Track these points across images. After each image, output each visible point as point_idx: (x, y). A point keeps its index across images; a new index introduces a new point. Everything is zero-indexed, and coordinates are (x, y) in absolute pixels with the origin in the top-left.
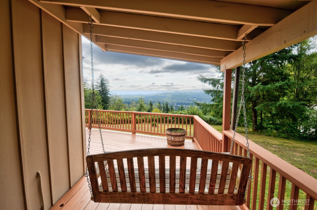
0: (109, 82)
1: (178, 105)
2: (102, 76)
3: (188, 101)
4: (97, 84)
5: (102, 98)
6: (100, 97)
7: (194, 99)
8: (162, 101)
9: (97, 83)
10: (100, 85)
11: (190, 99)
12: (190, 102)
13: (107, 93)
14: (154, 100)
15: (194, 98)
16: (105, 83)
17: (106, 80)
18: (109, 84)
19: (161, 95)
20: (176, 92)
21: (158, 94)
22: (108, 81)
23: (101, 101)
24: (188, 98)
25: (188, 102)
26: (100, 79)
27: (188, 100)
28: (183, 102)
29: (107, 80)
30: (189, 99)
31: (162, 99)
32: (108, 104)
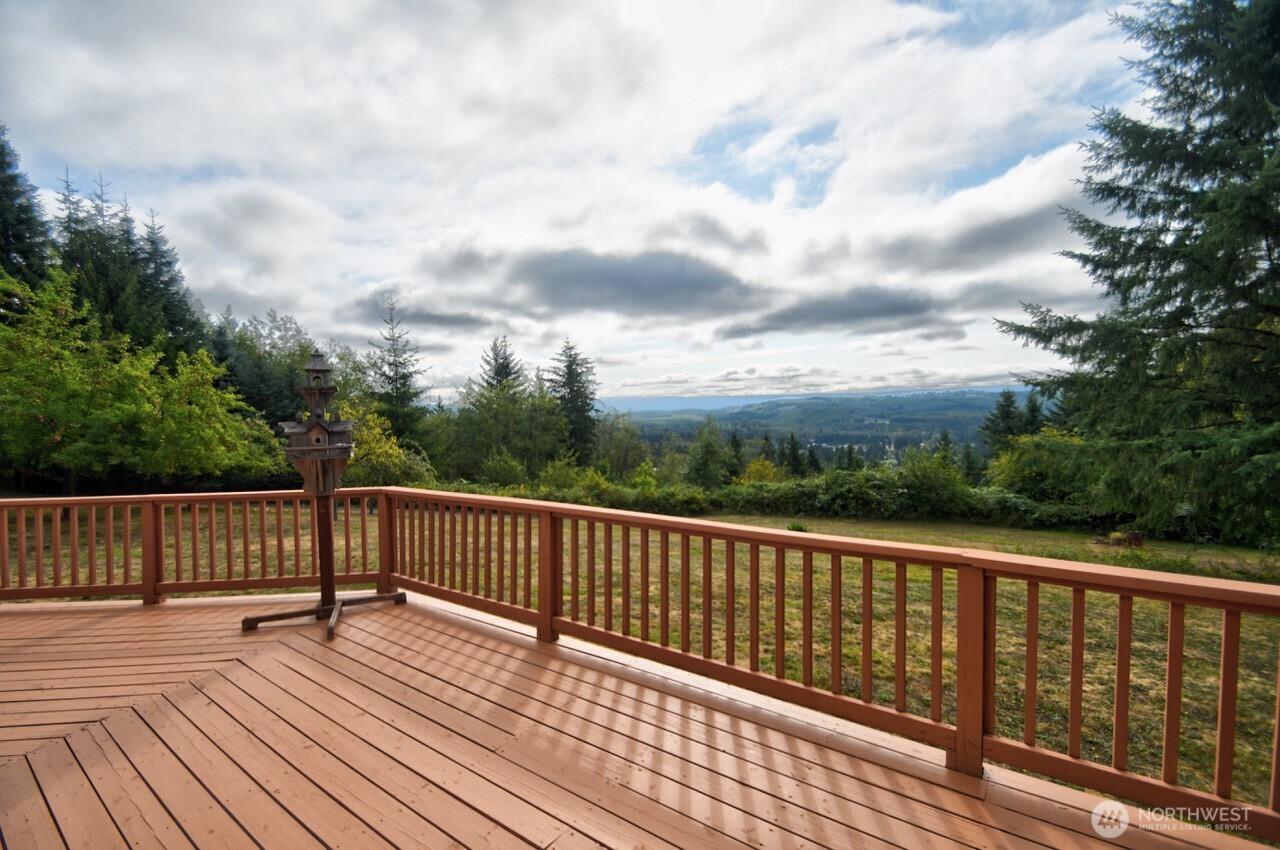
0: (592, 368)
1: (824, 445)
2: (571, 348)
3: (858, 429)
4: (554, 377)
5: (571, 422)
6: (566, 420)
7: (880, 422)
8: (764, 429)
9: (555, 372)
10: (564, 380)
11: (866, 423)
12: (866, 432)
13: (588, 405)
14: (738, 427)
15: (882, 416)
16: (580, 371)
17: (585, 361)
18: (594, 374)
19: (760, 409)
20: (815, 398)
21: (749, 406)
22: (589, 365)
23: (567, 434)
24: (860, 417)
25: (858, 433)
26: (563, 358)
27: (858, 424)
28: (842, 433)
29: (587, 363)
30: (862, 420)
31: (765, 422)
32: (590, 445)
